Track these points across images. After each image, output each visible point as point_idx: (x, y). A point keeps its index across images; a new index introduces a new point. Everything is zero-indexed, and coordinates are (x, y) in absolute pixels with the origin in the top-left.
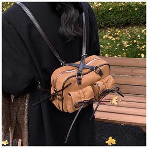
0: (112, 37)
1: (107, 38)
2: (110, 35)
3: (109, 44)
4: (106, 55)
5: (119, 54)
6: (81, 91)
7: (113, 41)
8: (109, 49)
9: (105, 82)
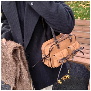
0: (85, 6)
1: (81, 6)
2: (84, 4)
3: (82, 10)
4: (79, 17)
5: (87, 17)
6: (60, 52)
7: (85, 8)
8: (81, 14)
9: (74, 45)
